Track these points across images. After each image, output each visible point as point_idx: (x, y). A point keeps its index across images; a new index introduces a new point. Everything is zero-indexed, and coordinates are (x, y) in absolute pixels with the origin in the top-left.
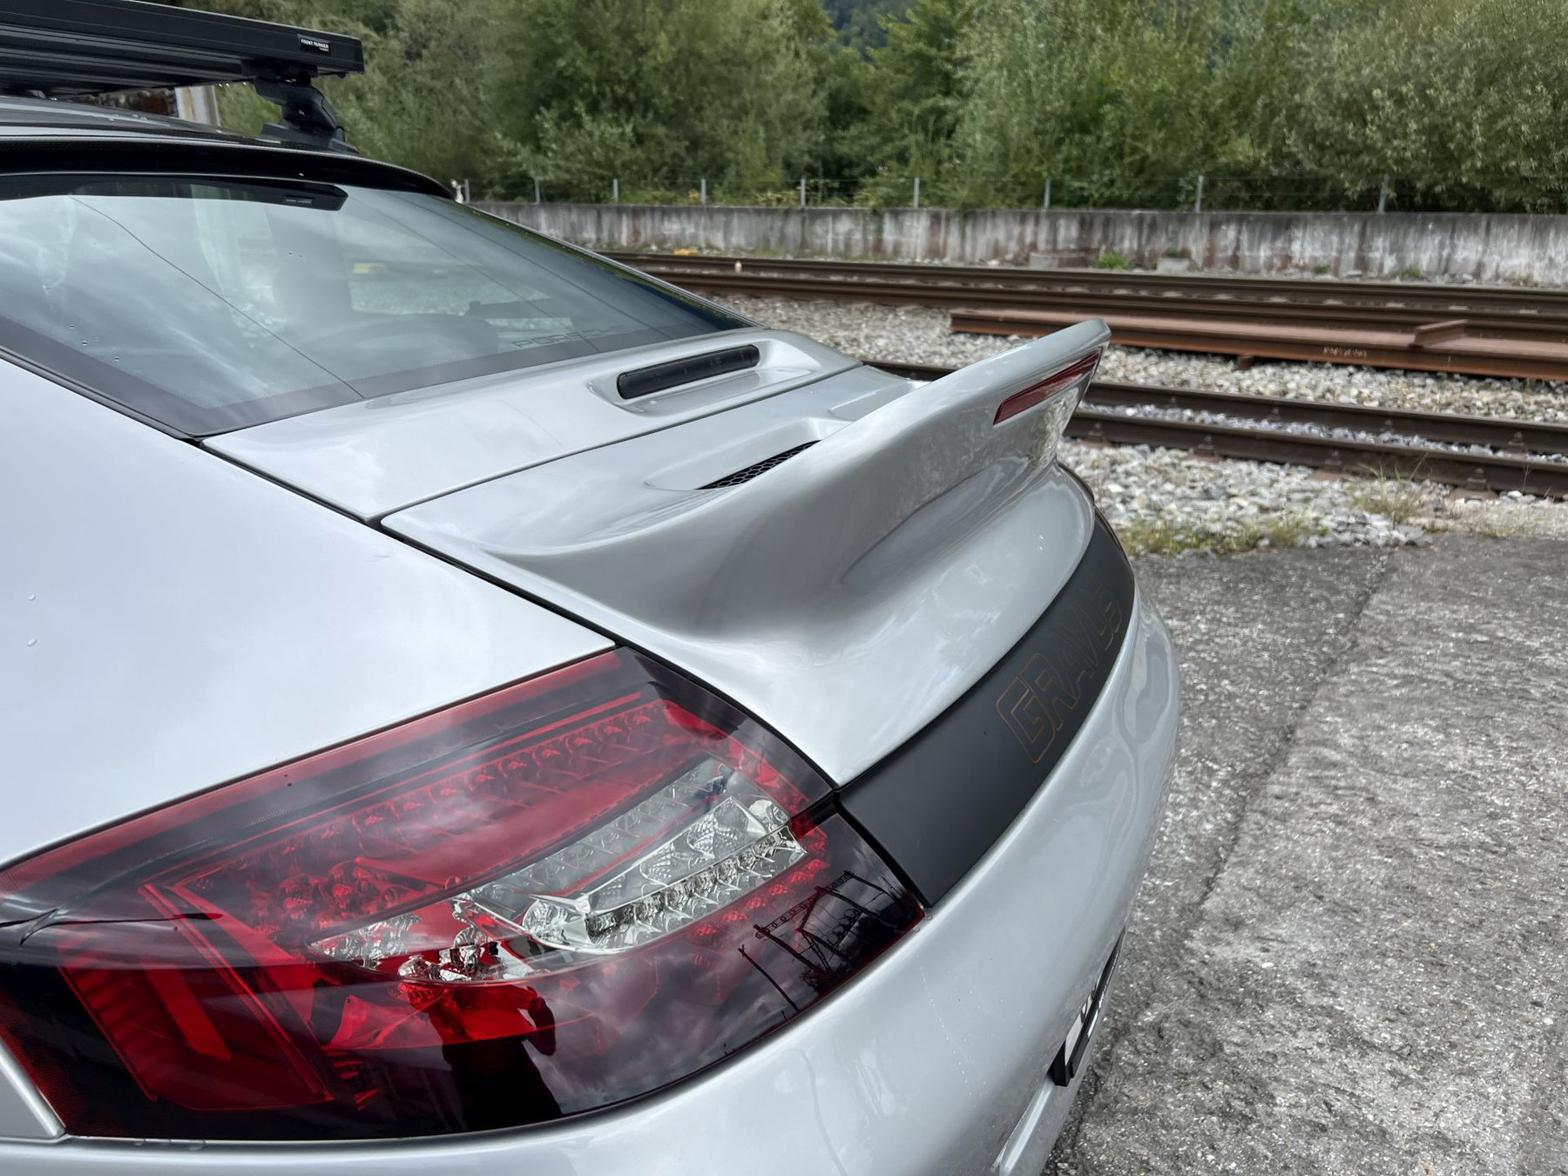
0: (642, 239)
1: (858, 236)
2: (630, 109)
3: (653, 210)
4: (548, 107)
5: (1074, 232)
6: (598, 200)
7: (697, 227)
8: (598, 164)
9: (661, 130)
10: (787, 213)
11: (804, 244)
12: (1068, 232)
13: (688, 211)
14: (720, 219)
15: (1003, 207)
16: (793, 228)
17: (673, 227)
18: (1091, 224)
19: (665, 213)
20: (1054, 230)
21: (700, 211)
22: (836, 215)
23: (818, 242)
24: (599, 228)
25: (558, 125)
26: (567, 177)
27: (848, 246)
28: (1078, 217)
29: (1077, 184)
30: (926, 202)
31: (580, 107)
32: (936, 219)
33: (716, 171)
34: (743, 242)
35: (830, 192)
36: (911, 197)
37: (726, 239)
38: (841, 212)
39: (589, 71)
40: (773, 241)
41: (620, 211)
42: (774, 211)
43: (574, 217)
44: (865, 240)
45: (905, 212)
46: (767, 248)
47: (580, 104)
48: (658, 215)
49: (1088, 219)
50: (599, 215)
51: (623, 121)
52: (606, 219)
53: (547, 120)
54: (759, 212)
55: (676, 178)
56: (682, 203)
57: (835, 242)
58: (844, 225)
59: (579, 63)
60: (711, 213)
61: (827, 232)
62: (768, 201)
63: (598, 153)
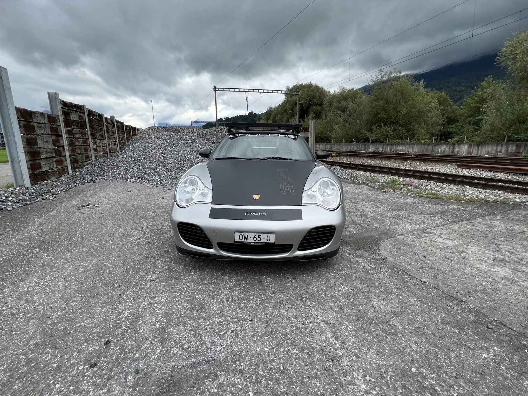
0: (392, 150)
1: (447, 149)
2: (394, 124)
3: (396, 144)
4: (375, 124)
5: (514, 148)
6: (383, 142)
7: (406, 148)
8: (384, 135)
9: (400, 128)
10: (429, 144)
11: (432, 151)
12: (512, 148)
13: (404, 144)
14: (412, 146)
15: (492, 142)
16: (430, 148)
17: (400, 148)
18: (520, 146)
19: (398, 145)
20: (507, 148)
21: (407, 144)
22: (442, 145)
23: (436, 151)
24: (383, 148)
25: (376, 128)
26: (377, 138)
27: (444, 151)
28: (516, 145)
29: (516, 136)
30: (468, 141)
31: (382, 124)
32: (470, 145)
33: (413, 136)
34: (417, 151)
35: (441, 140)
36: (464, 141)
37: (412, 150)
38: (443, 144)
39: (385, 116)
40: (424, 151)
41: (388, 144)
42: (426, 144)
43: (378, 146)
44: (450, 150)
45: (461, 144)
46: (423, 152)
47: (382, 123)
48: (397, 145)
49: (519, 145)
50: (383, 145)
51: (392, 127)
52: (385, 146)
53: (374, 127)
54: (421, 144)
55: (402, 137)
56: (403, 143)
57: (441, 151)
58: (444, 147)
59: (383, 115)
60: (409, 144)
61: (439, 149)
62: (424, 142)
63: (385, 133)
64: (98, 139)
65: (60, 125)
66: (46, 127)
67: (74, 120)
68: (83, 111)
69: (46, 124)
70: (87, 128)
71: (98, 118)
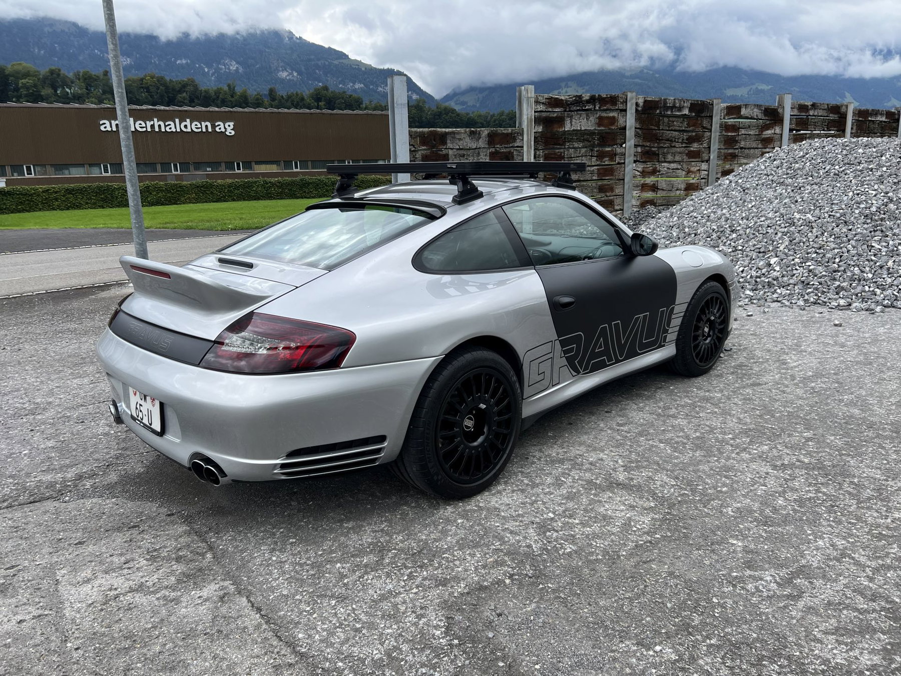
64: (670, 162)
65: (523, 147)
66: (479, 153)
67: (574, 130)
68: (621, 107)
69: (480, 148)
70: (625, 143)
71: (686, 112)
